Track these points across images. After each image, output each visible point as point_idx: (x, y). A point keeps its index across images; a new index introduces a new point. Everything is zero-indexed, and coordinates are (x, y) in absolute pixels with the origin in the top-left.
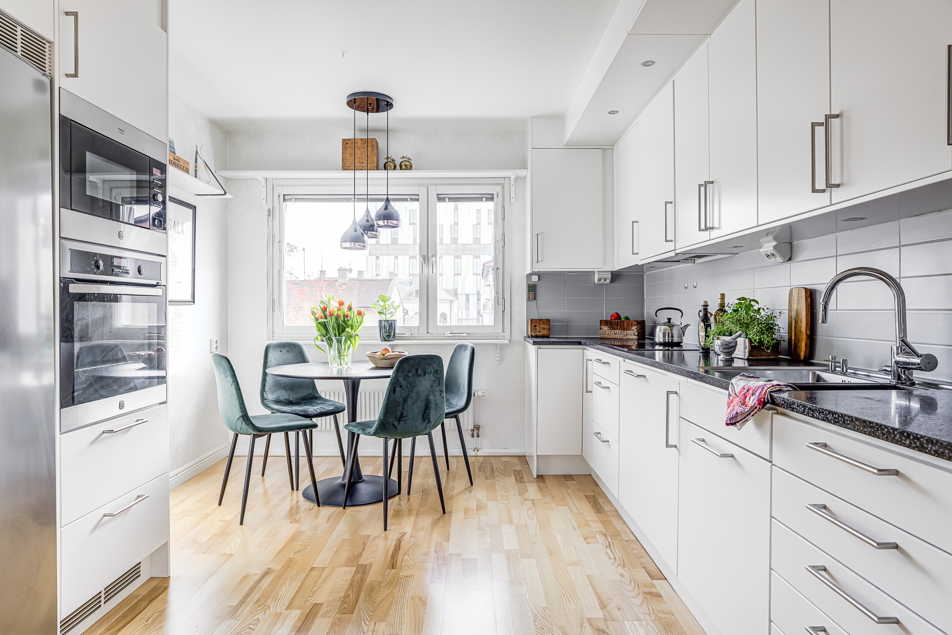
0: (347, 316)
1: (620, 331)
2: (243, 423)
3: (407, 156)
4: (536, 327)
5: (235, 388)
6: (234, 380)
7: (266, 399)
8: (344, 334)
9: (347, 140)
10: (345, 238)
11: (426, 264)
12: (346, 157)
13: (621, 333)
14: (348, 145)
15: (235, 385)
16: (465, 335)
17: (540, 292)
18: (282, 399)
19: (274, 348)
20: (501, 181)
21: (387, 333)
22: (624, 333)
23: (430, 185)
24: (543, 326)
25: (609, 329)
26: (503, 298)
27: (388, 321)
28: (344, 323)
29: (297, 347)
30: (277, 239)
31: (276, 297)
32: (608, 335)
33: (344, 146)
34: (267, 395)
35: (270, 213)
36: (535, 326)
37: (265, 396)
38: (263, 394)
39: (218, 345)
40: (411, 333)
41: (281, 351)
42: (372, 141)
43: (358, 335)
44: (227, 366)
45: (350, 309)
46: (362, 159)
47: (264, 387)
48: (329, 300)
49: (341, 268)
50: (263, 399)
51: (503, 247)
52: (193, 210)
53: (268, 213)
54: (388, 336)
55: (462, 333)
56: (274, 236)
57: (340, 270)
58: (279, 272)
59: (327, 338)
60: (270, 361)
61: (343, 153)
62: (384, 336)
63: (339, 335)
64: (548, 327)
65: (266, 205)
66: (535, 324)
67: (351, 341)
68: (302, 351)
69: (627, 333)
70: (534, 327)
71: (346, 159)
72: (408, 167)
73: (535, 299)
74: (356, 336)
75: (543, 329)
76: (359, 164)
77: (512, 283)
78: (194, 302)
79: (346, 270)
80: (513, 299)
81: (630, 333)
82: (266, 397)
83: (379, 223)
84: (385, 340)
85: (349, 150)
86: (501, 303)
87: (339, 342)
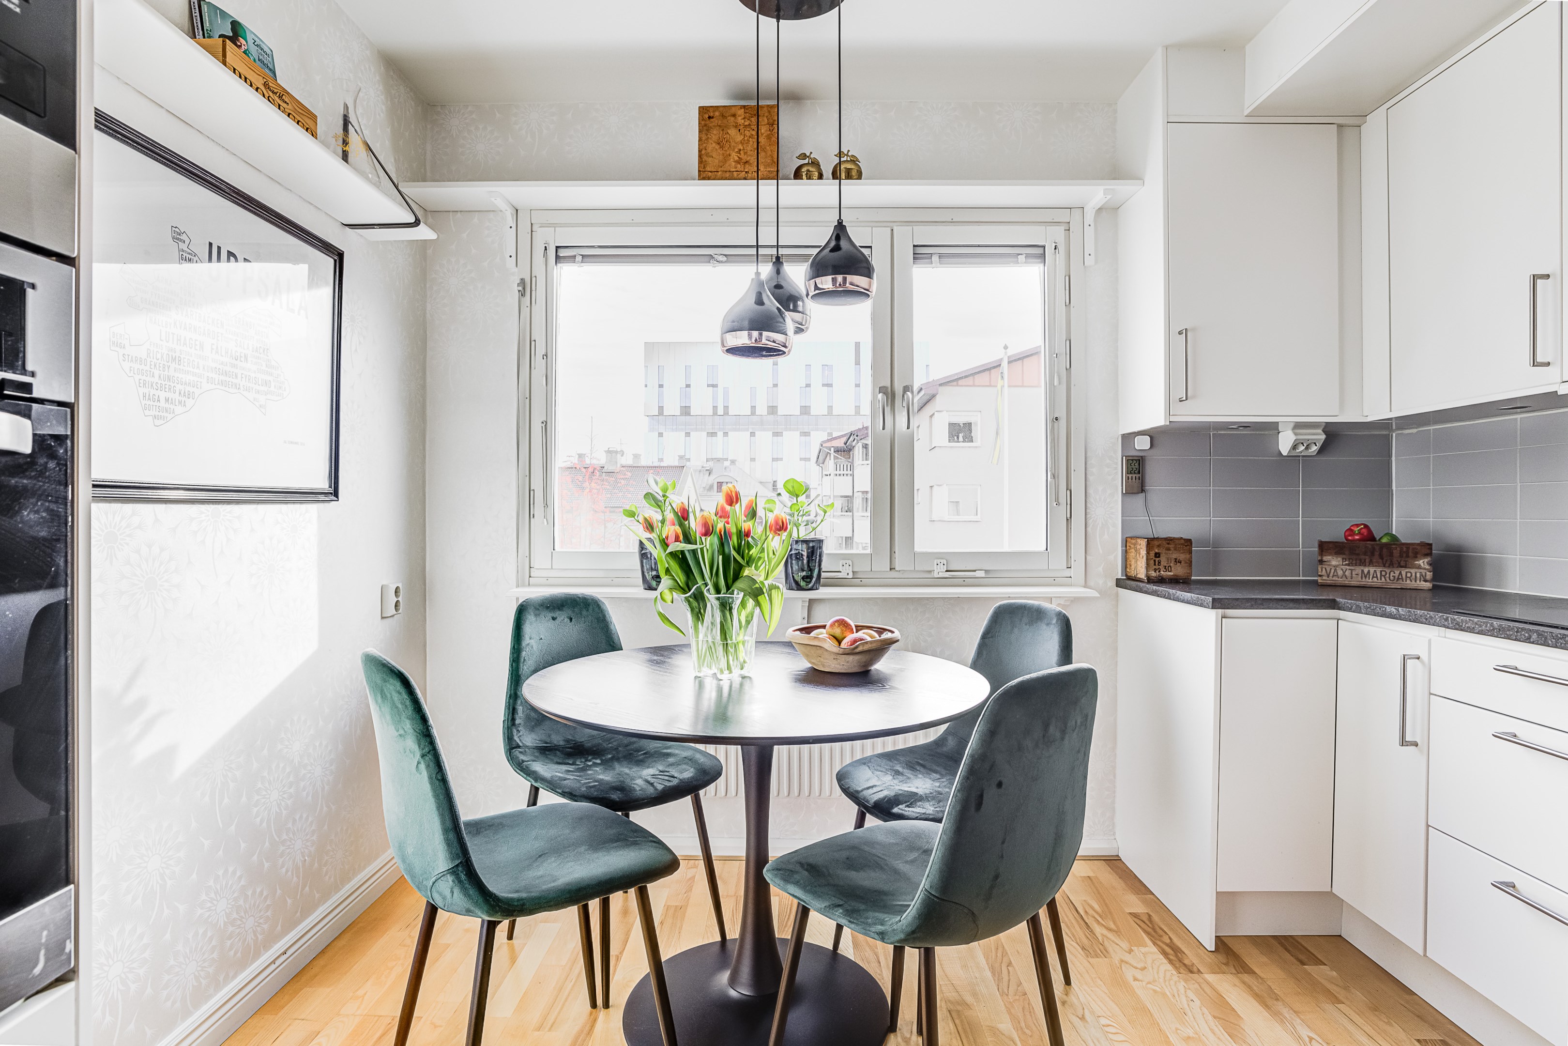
0: (748, 534)
1: (1378, 570)
2: (457, 891)
3: (849, 151)
4: (1159, 557)
5: (430, 778)
6: (427, 750)
7: (518, 747)
8: (739, 584)
9: (711, 110)
10: (733, 322)
11: (889, 408)
12: (709, 150)
13: (1383, 573)
14: (712, 120)
15: (428, 766)
16: (981, 574)
17: (1153, 473)
18: (558, 741)
19: (537, 612)
20: (1064, 216)
21: (803, 570)
22: (1392, 574)
23: (896, 224)
24: (1174, 556)
25: (1348, 565)
26: (1069, 489)
27: (806, 542)
28: (738, 553)
29: (591, 608)
30: (540, 350)
31: (537, 484)
32: (1344, 579)
33: (703, 122)
34: (521, 733)
35: (524, 289)
36: (1157, 555)
37: (516, 738)
38: (512, 733)
39: (400, 599)
40: (855, 570)
41: (554, 619)
42: (769, 112)
43: (778, 588)
44: (403, 704)
45: (752, 514)
46: (745, 153)
47: (513, 714)
48: (665, 490)
49: (610, 449)
50: (511, 747)
51: (1069, 370)
52: (335, 261)
53: (520, 288)
54: (808, 578)
55: (975, 571)
56: (533, 343)
57: (609, 452)
58: (544, 425)
59: (690, 596)
60: (528, 645)
61: (700, 140)
62: (798, 578)
63: (728, 588)
64: (1188, 556)
65: (516, 270)
66: (1157, 551)
67: (758, 604)
68: (604, 616)
69: (1400, 573)
70: (1156, 557)
71: (707, 155)
72: (854, 173)
73: (1143, 490)
74: (773, 591)
75: (1177, 561)
76: (739, 166)
77: (1089, 454)
78: (336, 494)
79: (616, 452)
80: (1091, 491)
81: (1409, 575)
82: (519, 742)
83: (820, 286)
84: (800, 588)
85: (715, 132)
86: (1063, 499)
87: (725, 608)
